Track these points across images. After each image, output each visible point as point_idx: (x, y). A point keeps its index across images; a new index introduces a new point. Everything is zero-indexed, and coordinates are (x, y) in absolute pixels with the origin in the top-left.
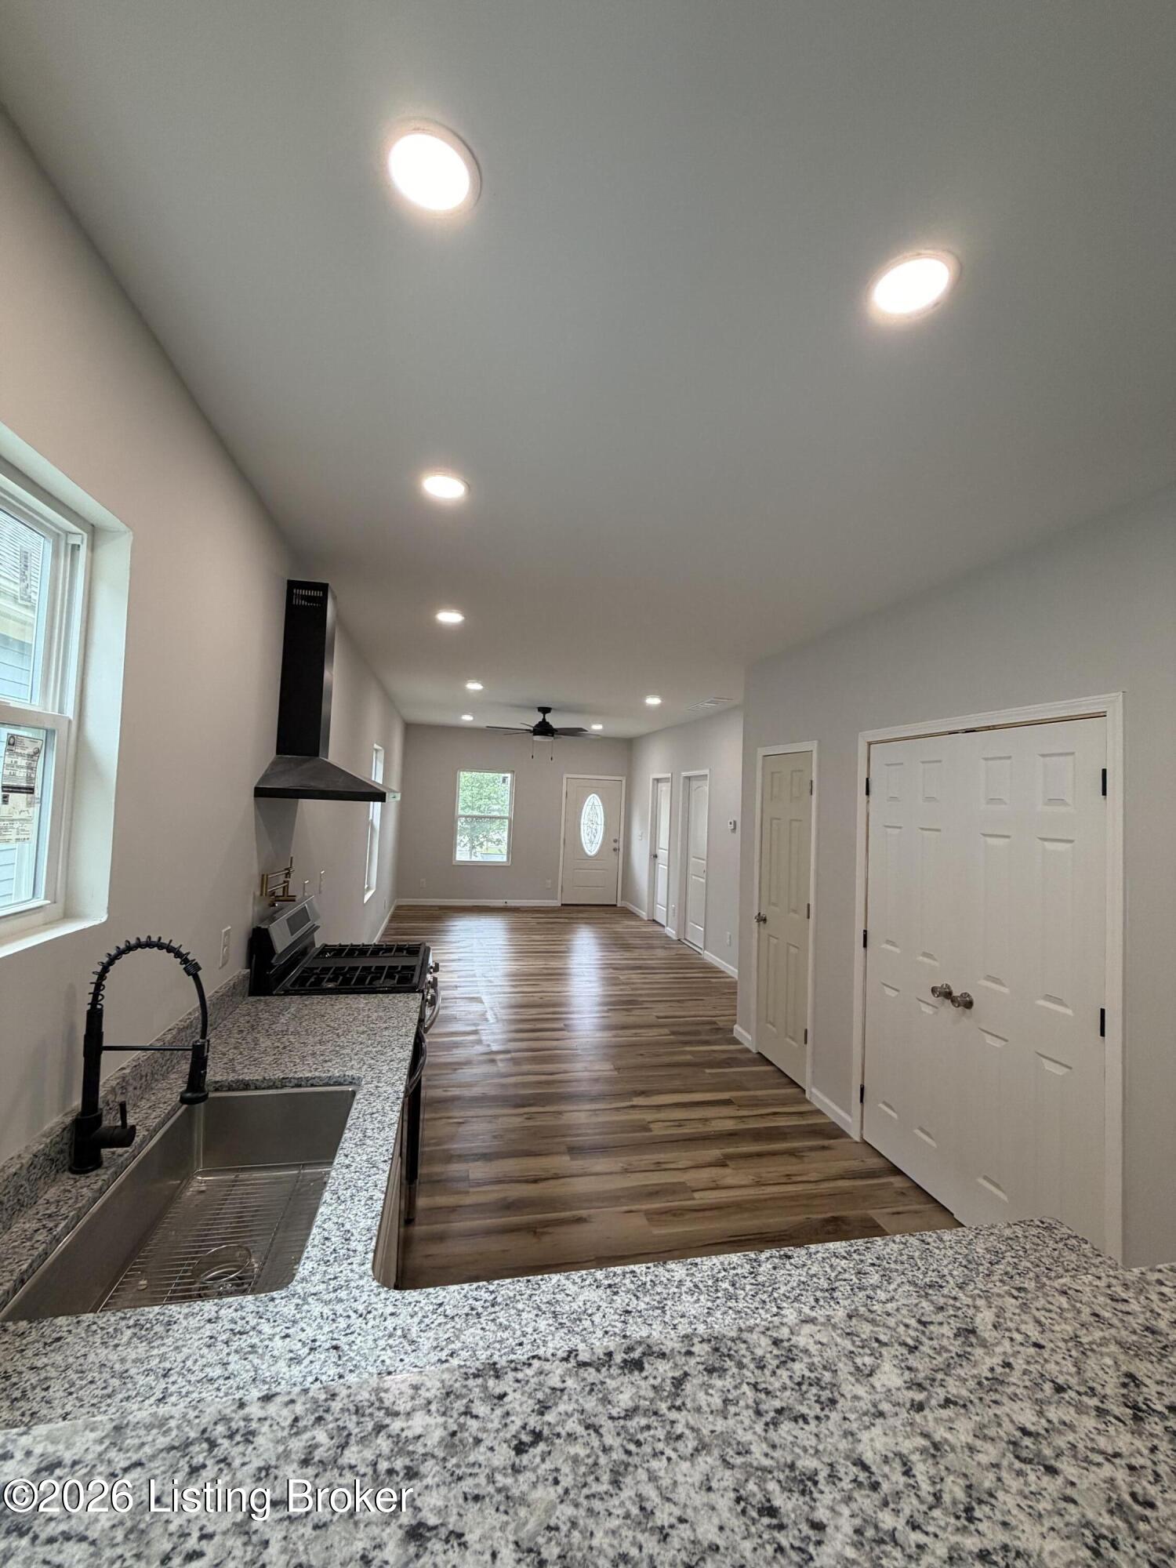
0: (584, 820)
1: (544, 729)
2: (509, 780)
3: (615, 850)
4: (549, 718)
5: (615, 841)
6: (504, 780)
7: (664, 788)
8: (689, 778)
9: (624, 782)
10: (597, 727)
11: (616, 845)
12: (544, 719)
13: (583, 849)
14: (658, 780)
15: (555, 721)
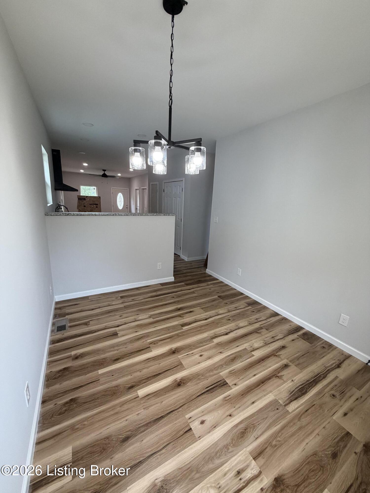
0: (118, 200)
1: (104, 176)
2: (95, 189)
3: (127, 208)
4: (106, 173)
5: (127, 206)
6: (94, 189)
7: (138, 191)
8: (143, 189)
9: (128, 190)
10: (119, 175)
11: (127, 207)
12: (104, 173)
13: (118, 208)
14: (136, 189)
15: (107, 173)
